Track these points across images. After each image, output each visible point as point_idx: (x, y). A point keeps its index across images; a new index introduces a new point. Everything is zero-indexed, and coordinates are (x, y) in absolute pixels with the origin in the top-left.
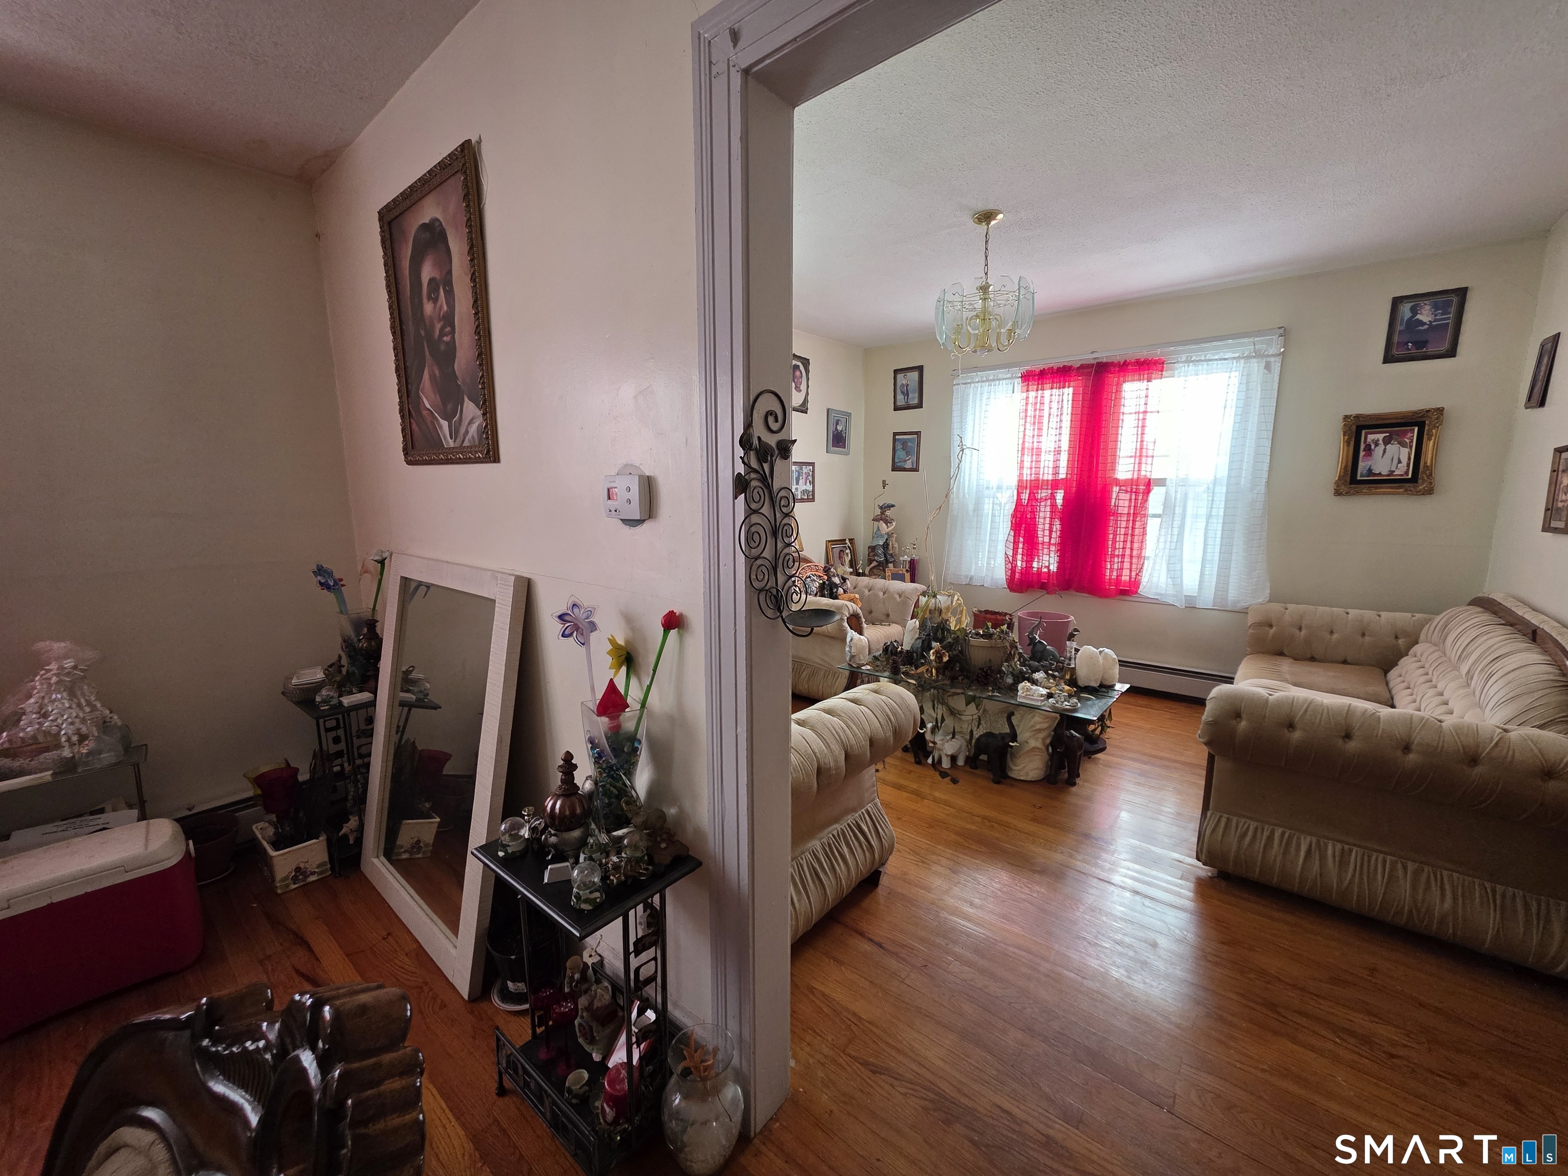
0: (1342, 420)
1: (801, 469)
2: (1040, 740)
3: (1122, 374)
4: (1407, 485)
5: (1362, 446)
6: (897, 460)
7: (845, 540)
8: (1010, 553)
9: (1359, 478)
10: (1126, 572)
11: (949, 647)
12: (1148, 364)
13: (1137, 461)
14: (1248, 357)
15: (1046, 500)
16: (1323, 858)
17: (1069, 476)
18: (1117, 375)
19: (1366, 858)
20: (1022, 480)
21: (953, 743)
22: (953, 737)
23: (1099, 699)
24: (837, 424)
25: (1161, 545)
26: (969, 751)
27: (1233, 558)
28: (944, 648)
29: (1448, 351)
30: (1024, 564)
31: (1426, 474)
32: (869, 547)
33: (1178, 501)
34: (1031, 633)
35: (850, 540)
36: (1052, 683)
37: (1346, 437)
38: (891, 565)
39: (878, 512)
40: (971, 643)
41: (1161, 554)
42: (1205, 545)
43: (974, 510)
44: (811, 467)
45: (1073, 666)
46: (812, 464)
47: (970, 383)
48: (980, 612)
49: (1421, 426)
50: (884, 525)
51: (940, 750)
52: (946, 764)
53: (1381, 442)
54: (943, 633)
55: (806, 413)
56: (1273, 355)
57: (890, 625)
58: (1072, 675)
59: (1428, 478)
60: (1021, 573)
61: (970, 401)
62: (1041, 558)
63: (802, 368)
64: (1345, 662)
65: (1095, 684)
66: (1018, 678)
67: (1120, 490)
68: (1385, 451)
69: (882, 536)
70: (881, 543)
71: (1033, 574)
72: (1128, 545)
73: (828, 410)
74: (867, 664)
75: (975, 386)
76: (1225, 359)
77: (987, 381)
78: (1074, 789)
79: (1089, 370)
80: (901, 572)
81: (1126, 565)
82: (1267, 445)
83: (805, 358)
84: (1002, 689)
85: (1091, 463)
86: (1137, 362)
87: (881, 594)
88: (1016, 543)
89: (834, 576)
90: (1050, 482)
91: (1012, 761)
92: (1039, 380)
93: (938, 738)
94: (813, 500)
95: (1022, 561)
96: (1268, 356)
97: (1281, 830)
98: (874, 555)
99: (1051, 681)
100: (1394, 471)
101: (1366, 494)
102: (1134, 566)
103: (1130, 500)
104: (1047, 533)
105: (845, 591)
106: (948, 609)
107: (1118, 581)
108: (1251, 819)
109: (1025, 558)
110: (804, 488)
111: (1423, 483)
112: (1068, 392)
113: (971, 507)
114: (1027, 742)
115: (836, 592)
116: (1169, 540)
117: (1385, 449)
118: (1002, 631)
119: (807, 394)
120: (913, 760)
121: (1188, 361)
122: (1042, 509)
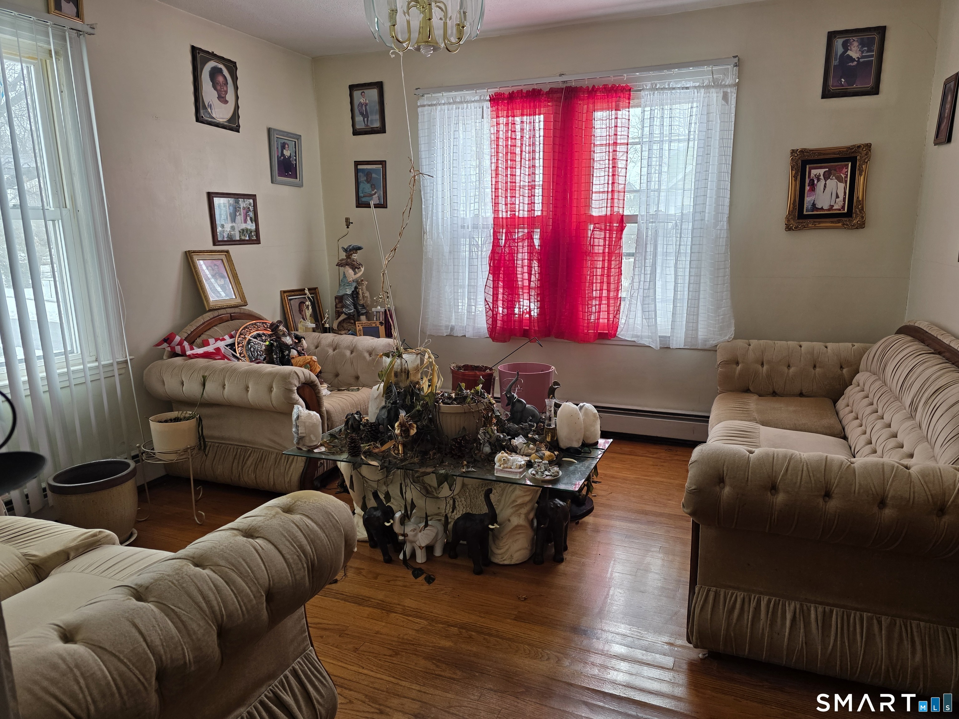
0: (789, 154)
1: (237, 202)
2: (523, 516)
3: (591, 101)
4: (844, 219)
5: (807, 181)
6: (361, 195)
7: (304, 289)
8: (490, 299)
9: (805, 213)
10: (603, 315)
11: (416, 417)
12: (616, 91)
13: (610, 197)
14: (708, 87)
15: (523, 240)
16: (807, 624)
17: (545, 213)
18: (586, 101)
19: (845, 617)
20: (498, 218)
21: (428, 532)
22: (426, 525)
23: (583, 461)
24: (283, 147)
25: (636, 285)
26: (447, 537)
27: (701, 296)
28: (412, 417)
29: (872, 88)
30: (505, 310)
31: (858, 208)
32: (336, 298)
33: (649, 238)
34: (509, 391)
35: (309, 290)
36: (532, 449)
37: (794, 172)
38: (363, 318)
39: (343, 255)
40: (442, 410)
41: (636, 294)
42: (676, 283)
43: (450, 252)
44: (251, 201)
45: (553, 426)
46: (253, 197)
47: (435, 105)
48: (459, 368)
49: (854, 160)
50: (351, 271)
51: (412, 542)
52: (421, 558)
53: (822, 177)
54: (412, 399)
55: (238, 131)
56: (729, 86)
57: (358, 389)
58: (553, 437)
59: (861, 213)
60: (503, 320)
61: (438, 127)
62: (522, 303)
63: (226, 72)
64: (801, 395)
65: (576, 445)
66: (496, 447)
67: (594, 228)
68: (825, 186)
69: (349, 284)
70: (349, 292)
71: (515, 321)
72: (605, 287)
73: (269, 130)
74: (321, 445)
75: (441, 109)
76: (687, 88)
77: (455, 102)
78: (562, 567)
79: (558, 95)
80: (374, 325)
81: (604, 307)
82: (727, 179)
83: (229, 61)
84: (479, 461)
85: (565, 198)
86: (605, 88)
87: (348, 353)
88: (495, 288)
89: (284, 335)
90: (526, 220)
91: (495, 543)
92: (508, 104)
93: (409, 529)
94: (257, 241)
95: (503, 308)
96: (725, 86)
97: (766, 598)
98: (343, 307)
99: (531, 446)
100: (833, 206)
101: (811, 229)
102: (611, 309)
103: (605, 238)
104: (526, 276)
105: (300, 354)
106: (417, 369)
107: (597, 325)
108: (738, 589)
109: (506, 304)
110: (244, 226)
111: (856, 218)
112: (539, 121)
113: (446, 249)
114: (509, 520)
115: (288, 355)
116: (642, 279)
117: (825, 184)
118: (477, 392)
119: (237, 107)
120: (381, 558)
121: (654, 89)
122: (521, 251)
